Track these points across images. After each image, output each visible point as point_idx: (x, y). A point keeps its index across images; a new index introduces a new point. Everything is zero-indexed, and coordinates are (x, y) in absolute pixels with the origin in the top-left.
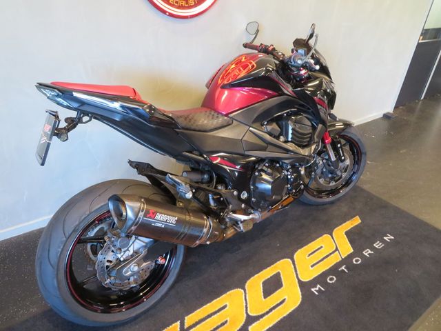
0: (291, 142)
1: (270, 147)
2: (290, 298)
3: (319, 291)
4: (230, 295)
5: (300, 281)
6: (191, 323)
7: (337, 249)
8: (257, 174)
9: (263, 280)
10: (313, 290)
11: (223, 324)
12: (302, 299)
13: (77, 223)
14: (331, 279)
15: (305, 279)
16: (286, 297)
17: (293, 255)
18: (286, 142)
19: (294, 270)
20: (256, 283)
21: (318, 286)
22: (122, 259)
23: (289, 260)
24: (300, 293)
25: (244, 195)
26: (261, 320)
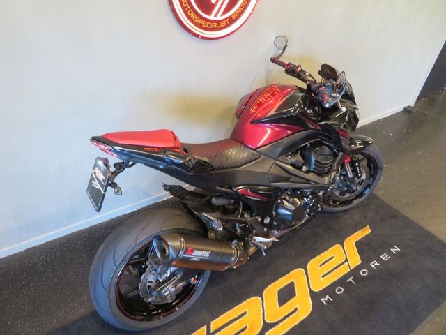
0: (313, 172)
1: (293, 178)
2: (302, 306)
3: (328, 301)
4: (249, 302)
5: (311, 291)
6: (216, 328)
7: (346, 260)
8: (279, 201)
9: (279, 289)
10: (322, 300)
11: (243, 330)
12: (313, 308)
13: (125, 254)
14: (339, 290)
15: (316, 289)
16: (298, 306)
17: (306, 264)
18: (308, 172)
19: (306, 280)
20: (272, 291)
21: (327, 296)
22: (161, 280)
23: (303, 269)
24: (311, 303)
25: (267, 220)
26: (276, 327)
